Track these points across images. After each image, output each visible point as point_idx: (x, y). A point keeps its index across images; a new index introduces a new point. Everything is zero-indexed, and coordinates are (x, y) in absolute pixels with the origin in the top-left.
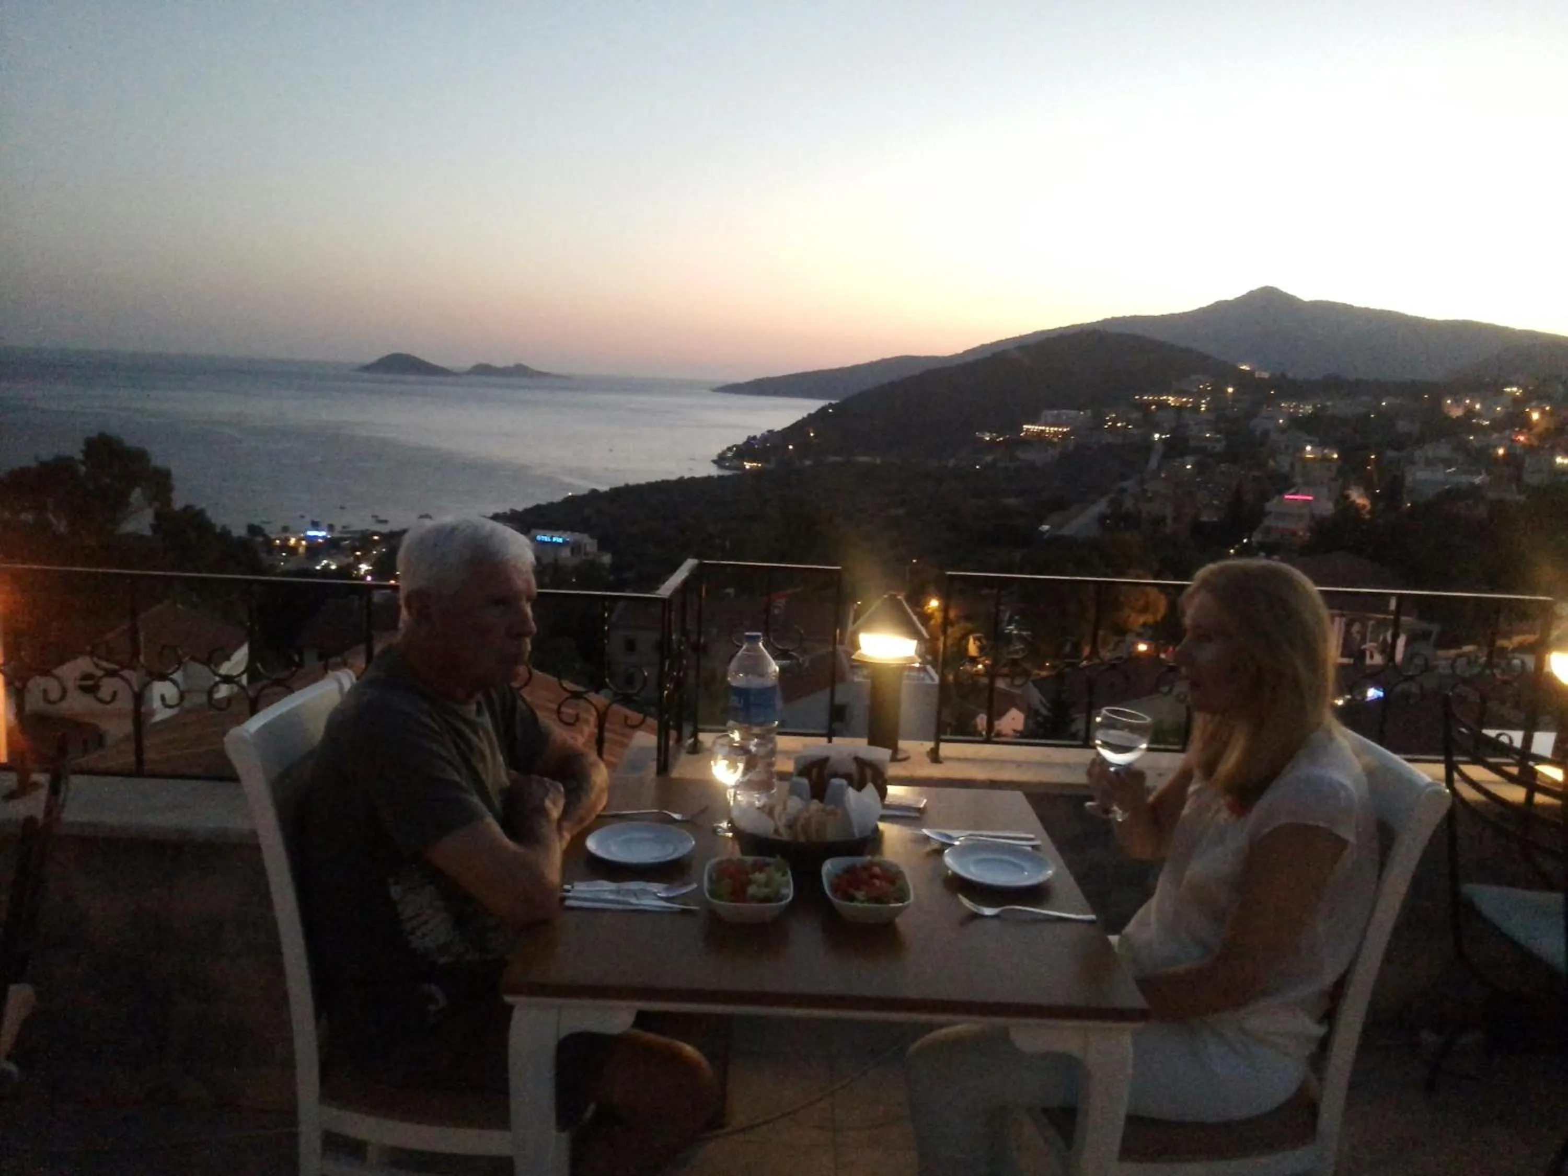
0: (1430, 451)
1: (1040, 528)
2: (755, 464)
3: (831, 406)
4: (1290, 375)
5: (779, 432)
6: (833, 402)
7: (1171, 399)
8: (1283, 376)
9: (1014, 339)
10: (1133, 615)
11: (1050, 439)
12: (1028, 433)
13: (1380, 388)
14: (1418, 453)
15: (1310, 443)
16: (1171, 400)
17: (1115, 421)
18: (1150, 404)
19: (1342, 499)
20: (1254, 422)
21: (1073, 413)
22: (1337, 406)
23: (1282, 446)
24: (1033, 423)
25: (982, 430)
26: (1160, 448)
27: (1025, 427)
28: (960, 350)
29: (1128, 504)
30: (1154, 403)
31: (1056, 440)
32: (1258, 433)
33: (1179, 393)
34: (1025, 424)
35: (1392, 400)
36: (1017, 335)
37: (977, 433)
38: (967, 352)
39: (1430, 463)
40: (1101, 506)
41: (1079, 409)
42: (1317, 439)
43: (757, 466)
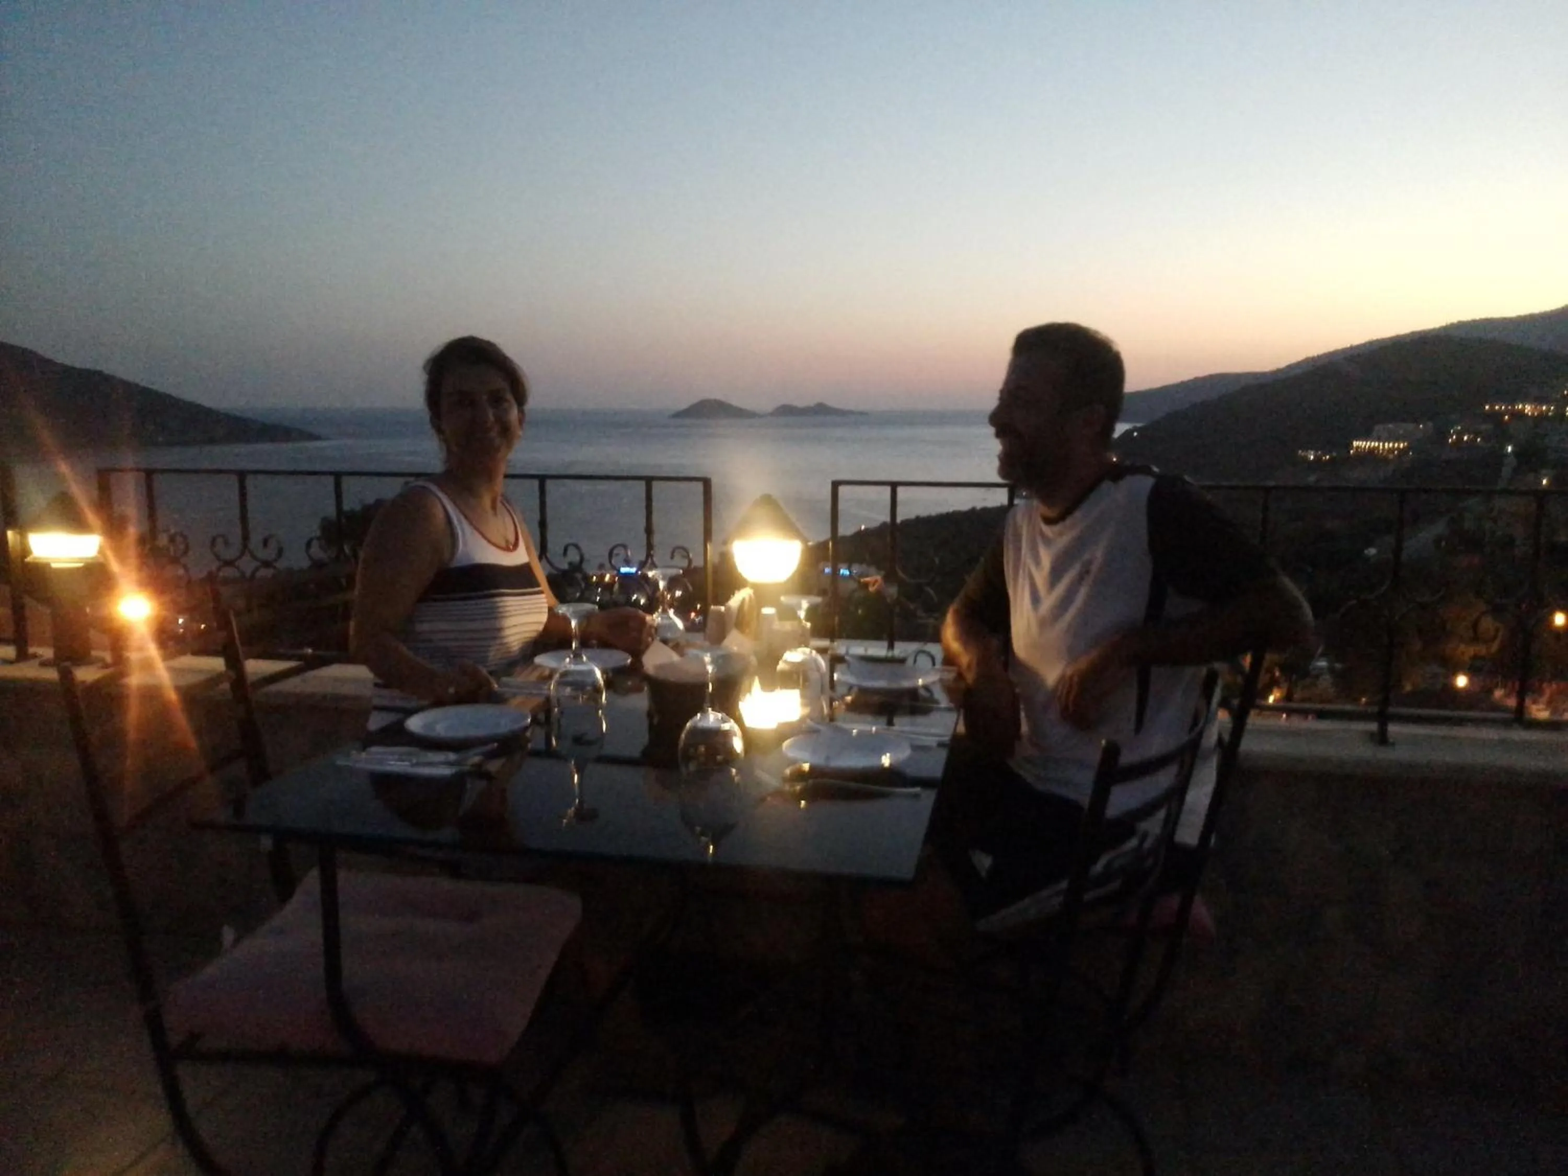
1: (1366, 552)
3: (1135, 429)
6: (1139, 425)
7: (1528, 407)
10: (1462, 647)
11: (1384, 457)
12: (1359, 450)
16: (1528, 409)
17: (1460, 434)
18: (1502, 414)
21: (1410, 426)
24: (1365, 439)
25: (1306, 449)
26: (1513, 461)
27: (1355, 444)
28: (1282, 364)
29: (1468, 525)
30: (1506, 412)
31: (1391, 456)
33: (1538, 400)
34: (1355, 440)
37: (1300, 452)
38: (1290, 367)
40: (1440, 528)
41: (1416, 421)
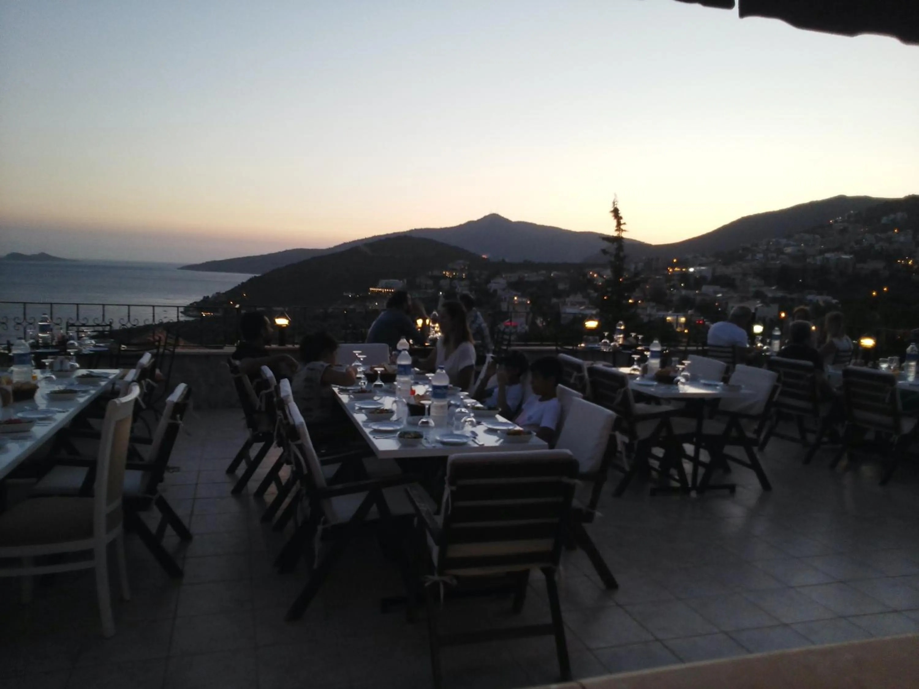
0: (571, 299)
2: (209, 314)
3: (255, 277)
4: (507, 260)
5: (223, 294)
6: (257, 275)
7: (448, 273)
8: (503, 260)
9: (362, 240)
12: (373, 293)
13: (550, 267)
14: (567, 300)
15: (516, 295)
19: (533, 324)
20: (489, 286)
21: (396, 281)
22: (530, 276)
23: (503, 298)
24: (375, 287)
25: (347, 291)
27: (371, 289)
28: (332, 246)
32: (492, 291)
33: (451, 270)
34: (371, 287)
35: (555, 272)
36: (364, 238)
37: (344, 293)
38: (336, 247)
39: (573, 304)
41: (400, 280)
42: (519, 294)
43: (211, 315)
